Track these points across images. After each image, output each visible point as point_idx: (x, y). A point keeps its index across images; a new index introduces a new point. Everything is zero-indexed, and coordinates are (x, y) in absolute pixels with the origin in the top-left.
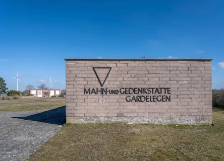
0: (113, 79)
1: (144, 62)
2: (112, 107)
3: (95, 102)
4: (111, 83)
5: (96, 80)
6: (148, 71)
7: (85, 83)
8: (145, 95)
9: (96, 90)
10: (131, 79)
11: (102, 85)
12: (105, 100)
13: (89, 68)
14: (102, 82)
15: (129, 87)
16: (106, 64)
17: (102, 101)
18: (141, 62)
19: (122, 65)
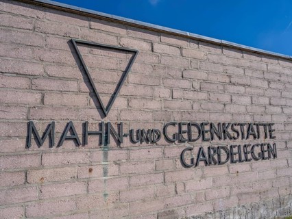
0: (141, 91)
1: (218, 51)
2: (138, 194)
3: (76, 178)
4: (135, 103)
5: (79, 92)
6: (230, 77)
7: (34, 98)
8: (227, 143)
9: (79, 131)
10: (191, 95)
11: (103, 111)
12: (113, 169)
13: (52, 41)
14: (105, 100)
15: (187, 118)
16: (118, 37)
17: (105, 173)
18: (213, 50)
19: (168, 49)
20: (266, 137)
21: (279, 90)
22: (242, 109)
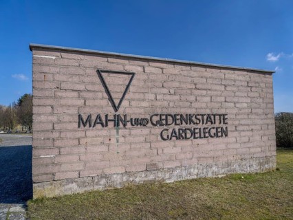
0: (137, 96)
1: (188, 68)
3: (103, 143)
4: (133, 103)
5: (103, 98)
6: (195, 84)
7: (81, 102)
8: (192, 126)
9: (104, 119)
10: (168, 97)
11: (116, 108)
12: (122, 140)
13: (89, 71)
14: (117, 102)
15: (165, 111)
16: (124, 65)
17: (118, 141)
18: (184, 67)
19: (153, 70)
20: (220, 123)
21: (233, 91)
22: (204, 105)
